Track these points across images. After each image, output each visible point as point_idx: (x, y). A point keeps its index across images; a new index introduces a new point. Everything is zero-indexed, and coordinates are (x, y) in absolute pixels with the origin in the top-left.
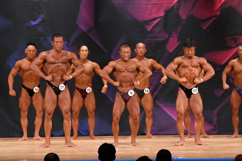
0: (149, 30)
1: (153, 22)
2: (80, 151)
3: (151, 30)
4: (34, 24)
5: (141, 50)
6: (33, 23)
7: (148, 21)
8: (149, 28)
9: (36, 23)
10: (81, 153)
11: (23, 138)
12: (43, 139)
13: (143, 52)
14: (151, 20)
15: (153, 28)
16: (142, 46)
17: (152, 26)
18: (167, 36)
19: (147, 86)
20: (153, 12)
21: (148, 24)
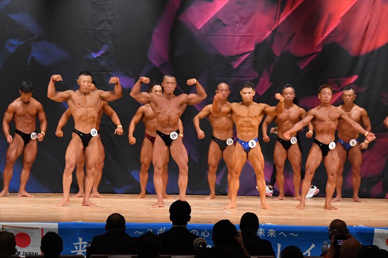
0: (235, 68)
1: (241, 57)
2: (147, 213)
3: (237, 68)
4: (95, 57)
5: (224, 93)
6: (95, 55)
7: (235, 56)
8: (236, 65)
9: (98, 55)
10: (148, 215)
11: (79, 194)
12: (102, 197)
13: (226, 95)
14: (238, 55)
15: (240, 65)
16: (225, 88)
17: (240, 63)
18: (257, 75)
19: (230, 136)
20: (241, 45)
21: (235, 60)
